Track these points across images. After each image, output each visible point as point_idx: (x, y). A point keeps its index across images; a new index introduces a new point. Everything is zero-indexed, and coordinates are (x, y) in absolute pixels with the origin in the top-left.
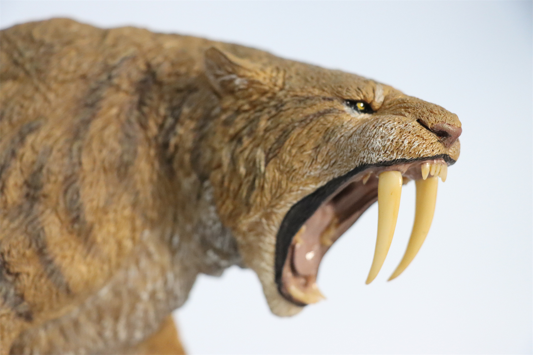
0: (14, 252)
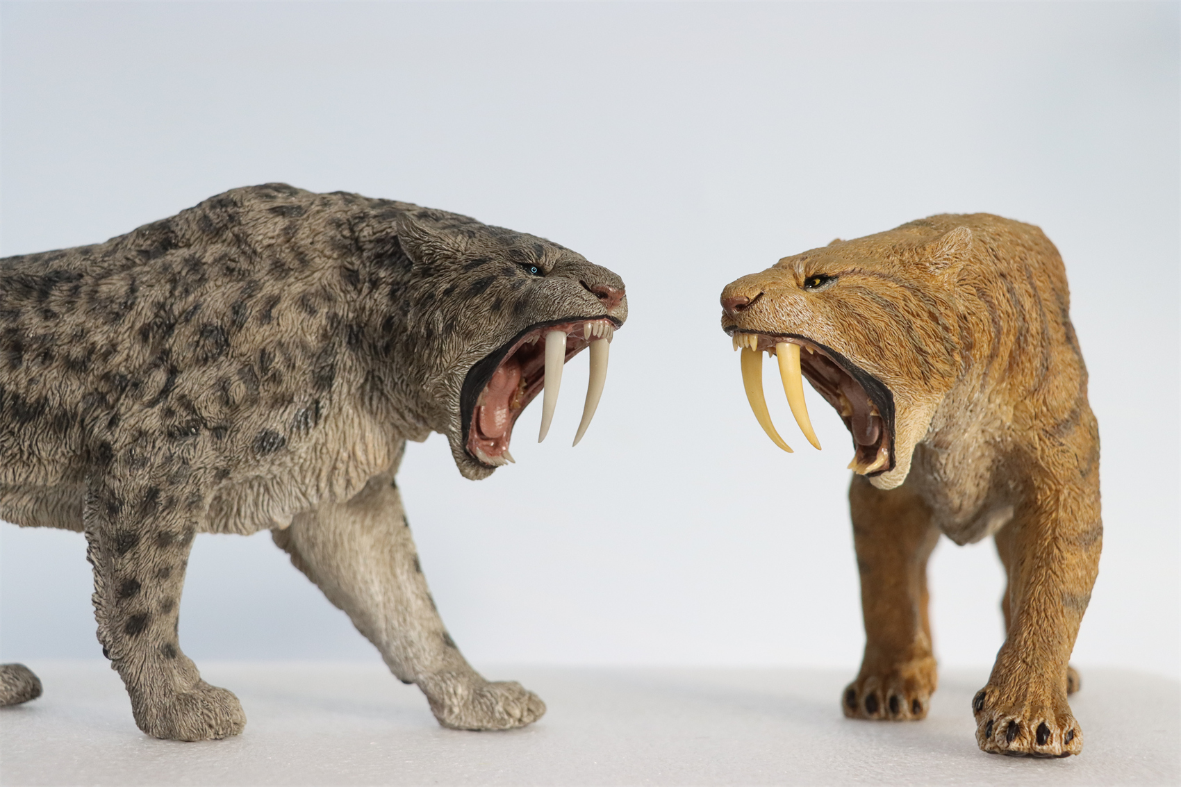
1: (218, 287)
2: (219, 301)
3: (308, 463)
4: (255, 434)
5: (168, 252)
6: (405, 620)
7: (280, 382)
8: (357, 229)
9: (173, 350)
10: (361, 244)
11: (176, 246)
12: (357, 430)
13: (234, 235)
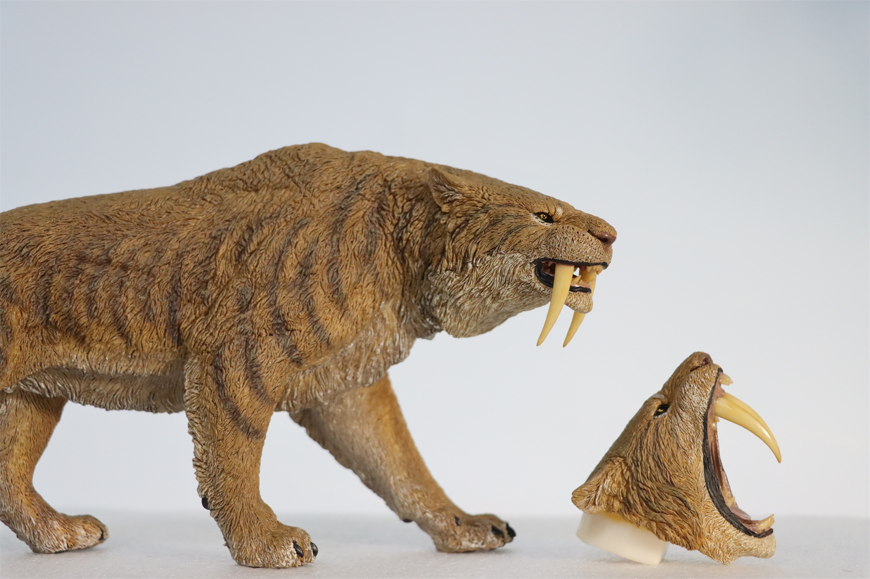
0: (291, 314)
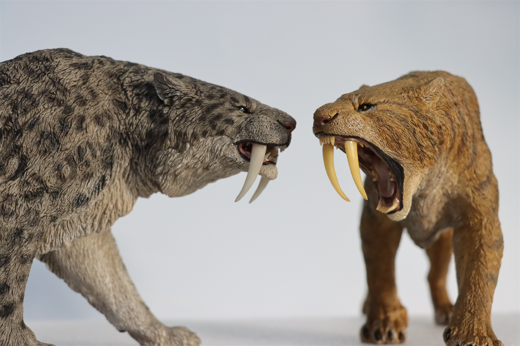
1: (46, 109)
2: (50, 118)
3: (91, 211)
4: (75, 195)
5: (4, 87)
6: (126, 297)
7: (89, 166)
8: (122, 79)
9: (24, 145)
10: (124, 87)
11: (9, 83)
12: (119, 193)
13: (50, 78)
